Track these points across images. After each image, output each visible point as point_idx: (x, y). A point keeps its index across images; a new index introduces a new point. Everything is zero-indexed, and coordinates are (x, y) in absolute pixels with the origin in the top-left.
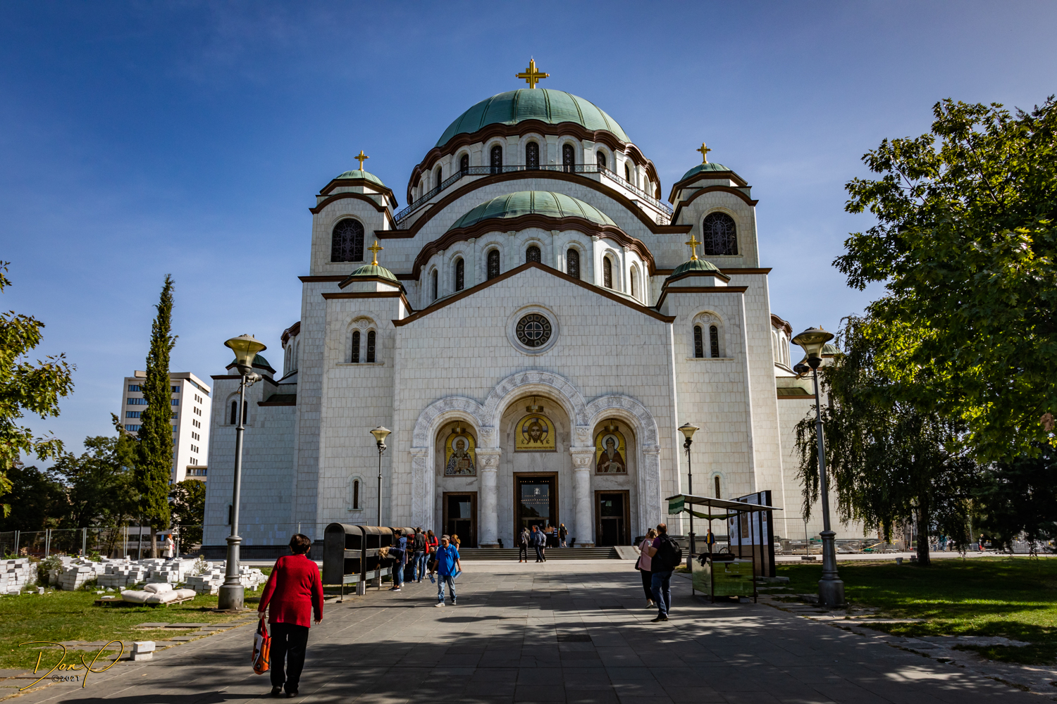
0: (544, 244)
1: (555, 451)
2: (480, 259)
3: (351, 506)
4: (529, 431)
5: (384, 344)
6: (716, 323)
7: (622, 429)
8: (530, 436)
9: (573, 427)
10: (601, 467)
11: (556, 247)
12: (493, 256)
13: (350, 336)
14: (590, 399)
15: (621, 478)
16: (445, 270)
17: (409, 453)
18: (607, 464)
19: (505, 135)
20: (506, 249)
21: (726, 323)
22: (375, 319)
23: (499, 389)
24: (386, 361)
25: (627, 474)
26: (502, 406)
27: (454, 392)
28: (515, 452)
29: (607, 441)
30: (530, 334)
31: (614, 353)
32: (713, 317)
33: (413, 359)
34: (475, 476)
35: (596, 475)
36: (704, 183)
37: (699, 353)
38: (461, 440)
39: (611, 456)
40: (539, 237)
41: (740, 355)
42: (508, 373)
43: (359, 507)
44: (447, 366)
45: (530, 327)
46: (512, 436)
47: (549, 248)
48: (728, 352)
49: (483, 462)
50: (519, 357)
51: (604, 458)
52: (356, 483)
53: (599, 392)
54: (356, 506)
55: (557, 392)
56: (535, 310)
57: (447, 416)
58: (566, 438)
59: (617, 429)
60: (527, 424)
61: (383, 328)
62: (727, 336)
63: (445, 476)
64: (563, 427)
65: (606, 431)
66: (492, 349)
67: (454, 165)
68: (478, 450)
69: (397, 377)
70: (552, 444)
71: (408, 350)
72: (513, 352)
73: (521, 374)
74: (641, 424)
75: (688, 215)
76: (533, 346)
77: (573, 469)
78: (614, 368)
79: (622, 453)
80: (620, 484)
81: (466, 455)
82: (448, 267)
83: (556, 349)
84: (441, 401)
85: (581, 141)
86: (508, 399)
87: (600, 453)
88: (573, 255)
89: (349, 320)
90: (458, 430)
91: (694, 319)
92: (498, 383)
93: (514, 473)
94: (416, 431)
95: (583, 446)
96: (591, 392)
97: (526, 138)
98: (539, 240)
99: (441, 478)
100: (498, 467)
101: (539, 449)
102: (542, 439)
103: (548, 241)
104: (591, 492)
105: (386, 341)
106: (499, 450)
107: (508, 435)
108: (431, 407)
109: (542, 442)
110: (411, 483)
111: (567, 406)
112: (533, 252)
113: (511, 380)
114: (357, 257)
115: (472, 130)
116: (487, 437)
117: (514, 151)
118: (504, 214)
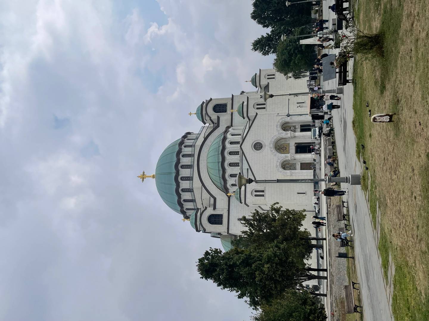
1: (289, 143)
2: (232, 169)
3: (304, 194)
4: (284, 150)
5: (259, 187)
6: (256, 104)
8: (285, 150)
11: (230, 147)
12: (231, 165)
13: (256, 197)
14: (277, 132)
15: (297, 126)
19: (178, 175)
20: (230, 160)
21: (256, 102)
23: (274, 154)
24: (264, 186)
25: (296, 126)
26: (278, 153)
30: (259, 147)
31: (265, 127)
32: (254, 105)
34: (296, 163)
35: (296, 132)
36: (204, 112)
37: (264, 108)
40: (227, 152)
43: (305, 192)
45: (257, 147)
47: (230, 149)
49: (293, 158)
50: (266, 150)
52: (298, 193)
54: (305, 193)
55: (275, 140)
56: (253, 146)
60: (282, 150)
62: (260, 101)
64: (283, 141)
66: (263, 156)
72: (264, 151)
73: (270, 148)
75: (214, 118)
77: (295, 137)
78: (269, 127)
80: (299, 126)
83: (263, 141)
85: (182, 152)
86: (276, 152)
88: (231, 143)
91: (255, 109)
93: (295, 153)
94: (285, 174)
95: (289, 134)
98: (228, 152)
99: (296, 169)
103: (228, 149)
109: (287, 147)
110: (299, 175)
111: (278, 138)
112: (231, 153)
113: (272, 151)
114: (220, 216)
115: (175, 187)
116: (286, 157)
117: (184, 173)
118: (218, 162)
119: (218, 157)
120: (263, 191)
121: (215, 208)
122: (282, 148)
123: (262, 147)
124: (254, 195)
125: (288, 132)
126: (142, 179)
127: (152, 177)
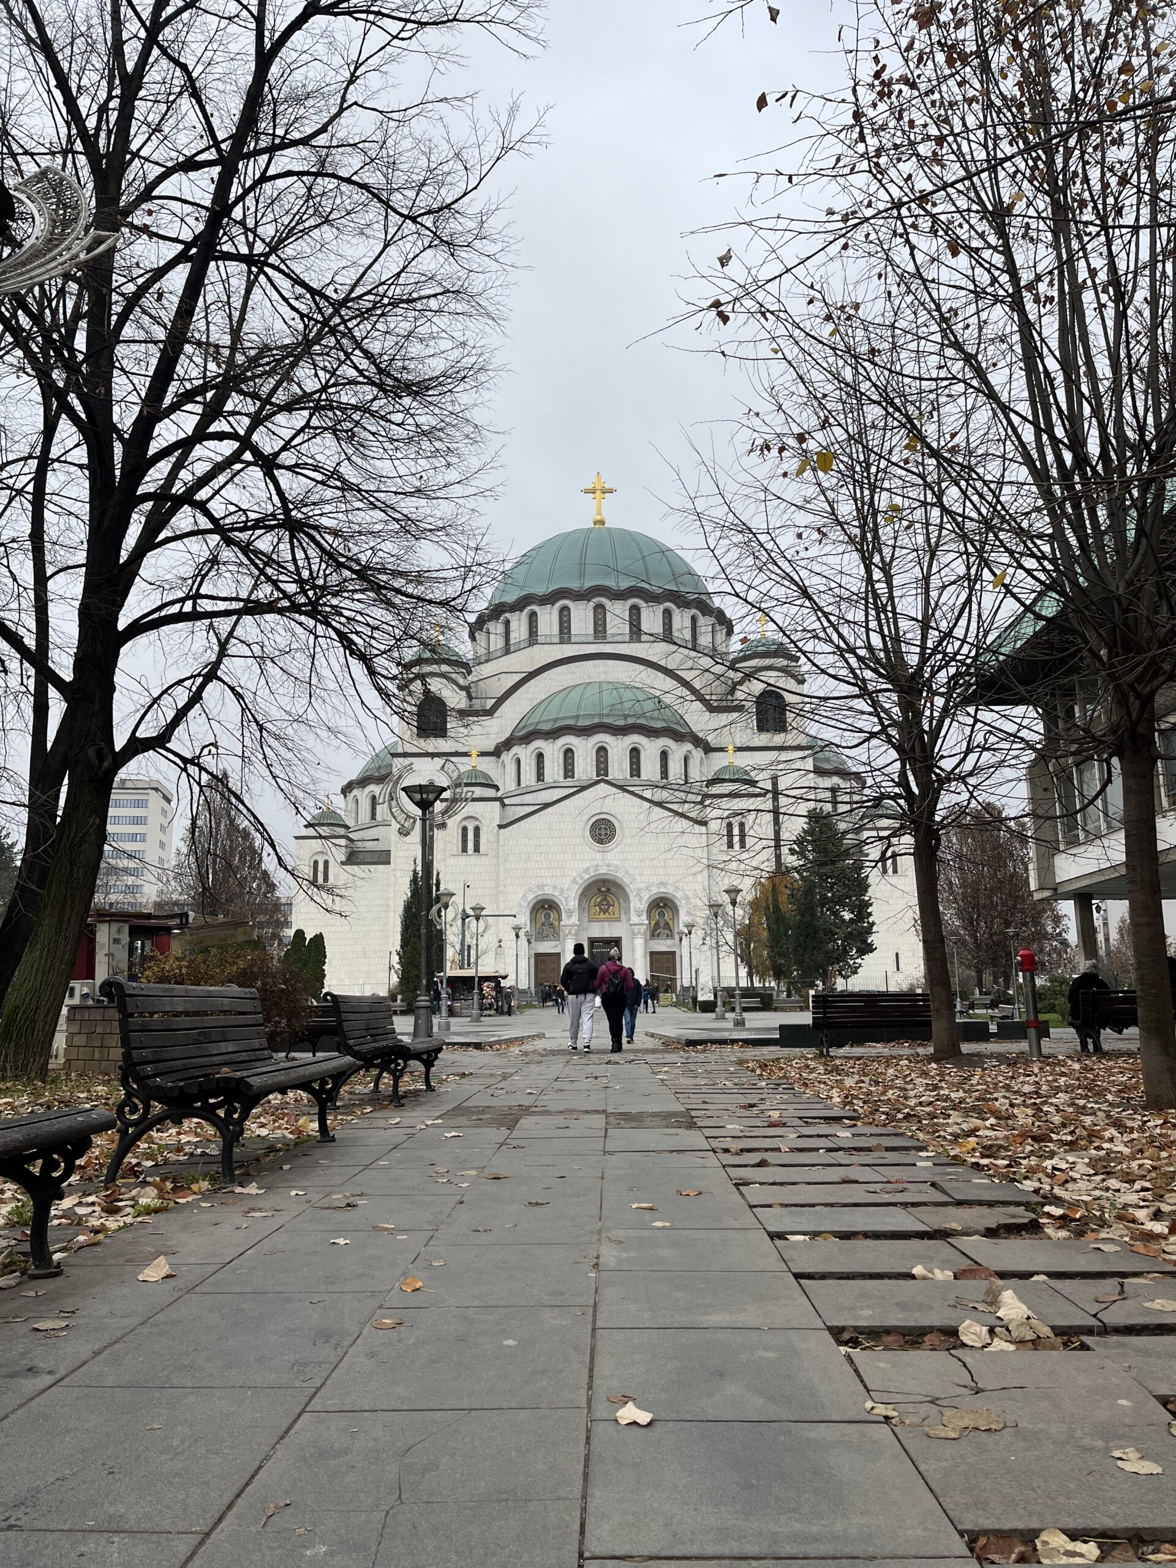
0: (611, 747)
1: (620, 921)
2: (558, 757)
4: (599, 905)
5: (488, 841)
6: (744, 821)
8: (601, 909)
9: (631, 903)
10: (655, 932)
11: (618, 748)
12: (569, 753)
13: (460, 830)
15: (669, 942)
16: (528, 761)
18: (658, 930)
19: (573, 599)
20: (581, 751)
22: (480, 819)
24: (491, 853)
25: (673, 938)
26: (580, 889)
27: (545, 880)
28: (590, 922)
29: (658, 914)
30: (600, 835)
31: (663, 850)
32: (741, 816)
33: (516, 854)
34: (559, 940)
37: (731, 845)
38: (549, 913)
39: (661, 924)
40: (606, 741)
42: (584, 865)
44: (538, 859)
45: (600, 829)
46: (587, 910)
47: (615, 750)
49: (566, 932)
50: (592, 853)
51: (657, 925)
52: (469, 947)
55: (621, 879)
56: (604, 816)
57: (539, 896)
58: (627, 911)
60: (598, 900)
61: (486, 828)
62: (752, 832)
63: (537, 941)
64: (625, 904)
66: (572, 846)
67: (523, 623)
68: (561, 921)
69: (500, 866)
70: (617, 915)
71: (510, 847)
72: (588, 849)
73: (594, 866)
74: (681, 901)
76: (602, 844)
77: (632, 936)
78: (663, 862)
79: (670, 922)
81: (552, 924)
82: (530, 759)
83: (619, 847)
84: (535, 887)
86: (583, 883)
87: (652, 923)
88: (635, 753)
89: (460, 819)
90: (548, 905)
91: (726, 818)
92: (577, 873)
93: (590, 936)
94: (517, 909)
95: (640, 918)
96: (645, 879)
97: (594, 602)
98: (606, 743)
99: (534, 944)
100: (577, 933)
101: (607, 920)
102: (609, 911)
103: (614, 744)
104: (646, 952)
105: (488, 838)
106: (577, 921)
107: (584, 909)
108: (527, 891)
109: (609, 913)
111: (627, 888)
112: (602, 752)
113: (586, 870)
114: (441, 732)
115: (541, 590)
116: (570, 913)
117: (582, 616)
118: (577, 717)
119: (593, 716)
120: (477, 849)
121: (463, 714)
122: (605, 899)
123: (600, 842)
124: (464, 823)
125: (644, 917)
126: (590, 487)
127: (598, 518)
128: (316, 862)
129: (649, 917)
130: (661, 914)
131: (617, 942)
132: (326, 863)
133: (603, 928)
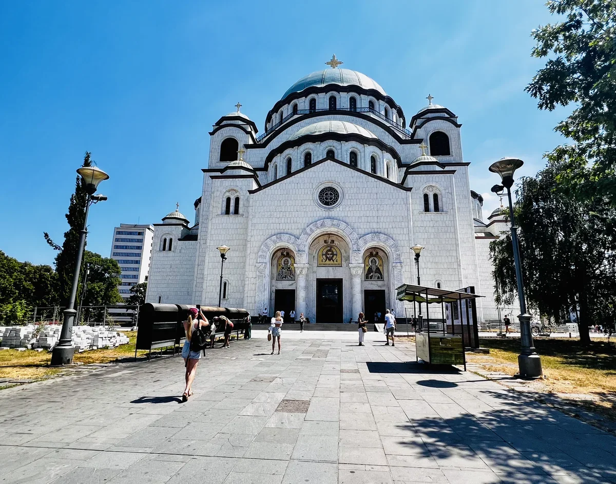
0: (336, 149)
1: (341, 266)
2: (301, 158)
5: (244, 204)
6: (437, 192)
7: (381, 254)
8: (327, 257)
9: (351, 252)
10: (368, 276)
11: (344, 150)
12: (308, 156)
13: (225, 200)
14: (361, 236)
15: (380, 283)
16: (281, 164)
17: (256, 266)
18: (372, 274)
19: (317, 93)
20: (315, 152)
21: (443, 192)
22: (239, 191)
23: (308, 230)
24: (245, 214)
25: (383, 280)
26: (310, 240)
27: (282, 231)
28: (318, 266)
29: (372, 261)
30: (327, 199)
31: (376, 209)
32: (434, 189)
33: (259, 213)
34: (294, 280)
35: (365, 280)
36: (430, 115)
37: (427, 209)
38: (287, 260)
39: (374, 269)
40: (334, 145)
41: (452, 210)
42: (313, 220)
43: (226, 297)
44: (278, 216)
45: (327, 194)
46: (316, 257)
47: (339, 151)
48: (445, 209)
49: (298, 272)
50: (320, 211)
51: (370, 270)
52: (225, 284)
53: (367, 231)
55: (342, 232)
56: (329, 185)
57: (278, 245)
58: (348, 259)
59: (377, 253)
60: (325, 251)
61: (243, 195)
62: (444, 199)
63: (277, 280)
64: (346, 253)
65: (371, 255)
66: (304, 207)
67: (289, 110)
68: (295, 265)
69: (250, 222)
70: (339, 262)
71: (257, 207)
72: (317, 209)
73: (321, 221)
74: (391, 250)
75: (421, 133)
76: (328, 205)
77: (351, 277)
78: (376, 218)
79: (381, 268)
80: (380, 287)
81: (289, 268)
82: (283, 163)
83: (341, 207)
84: (275, 236)
85: (360, 95)
86: (313, 235)
87: (367, 268)
88: (353, 155)
89: (225, 191)
90: (285, 253)
91: (424, 190)
92: (308, 227)
93: (317, 279)
94: (260, 253)
95: (357, 265)
96: (362, 232)
97: (329, 94)
98: (334, 147)
99: (274, 281)
100: (307, 275)
101: (332, 265)
102: (334, 259)
103: (339, 147)
104: (362, 291)
105: (245, 203)
106: (307, 265)
107: (314, 257)
108: (268, 239)
109: (333, 261)
110: (256, 284)
111: (348, 239)
113: (315, 224)
114: (234, 157)
116: (301, 257)
117: (323, 101)
119: (325, 131)
125: (361, 261)
128: (165, 240)
129: (364, 262)
130: (374, 262)
131: (338, 283)
132: (171, 240)
133: (328, 272)
